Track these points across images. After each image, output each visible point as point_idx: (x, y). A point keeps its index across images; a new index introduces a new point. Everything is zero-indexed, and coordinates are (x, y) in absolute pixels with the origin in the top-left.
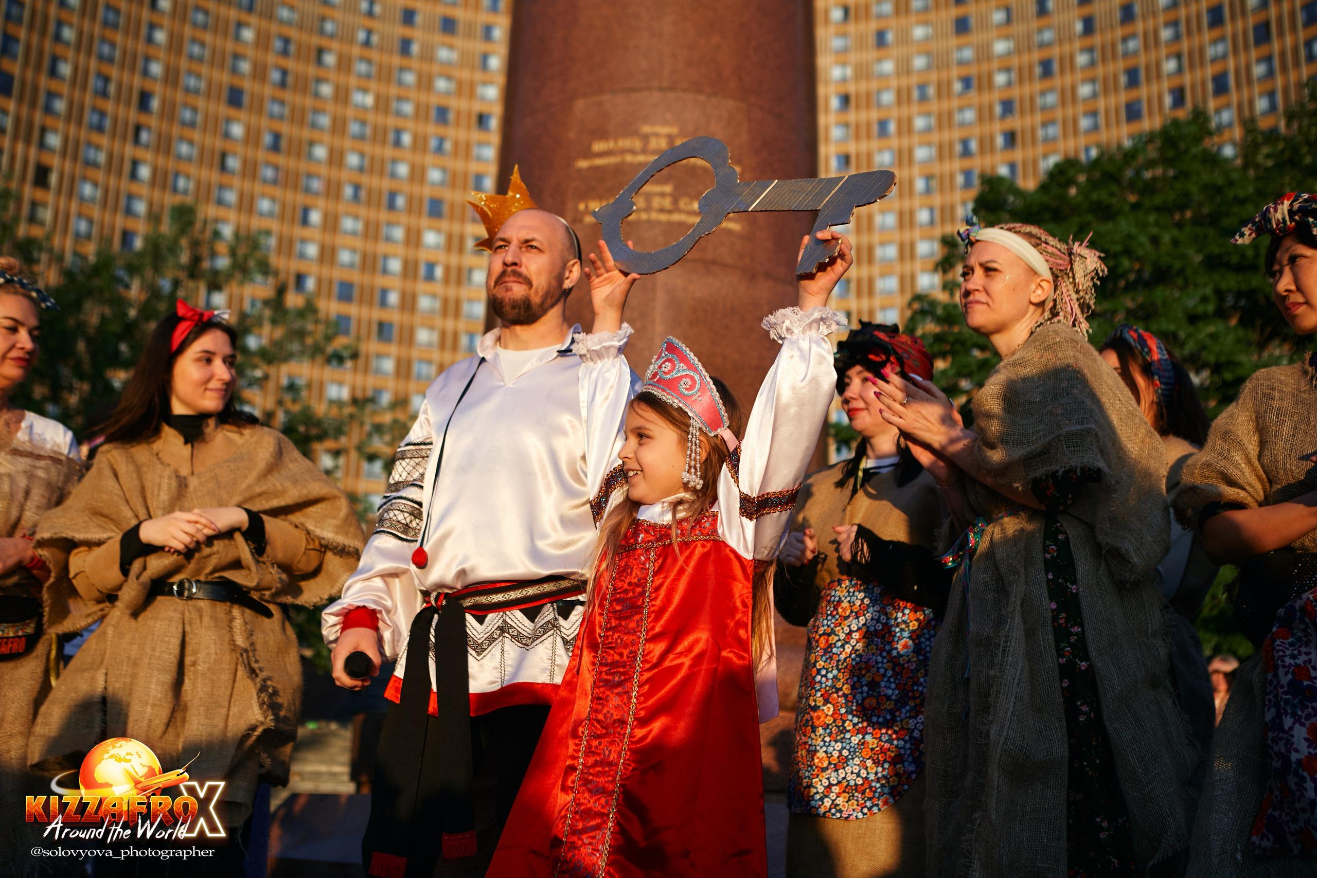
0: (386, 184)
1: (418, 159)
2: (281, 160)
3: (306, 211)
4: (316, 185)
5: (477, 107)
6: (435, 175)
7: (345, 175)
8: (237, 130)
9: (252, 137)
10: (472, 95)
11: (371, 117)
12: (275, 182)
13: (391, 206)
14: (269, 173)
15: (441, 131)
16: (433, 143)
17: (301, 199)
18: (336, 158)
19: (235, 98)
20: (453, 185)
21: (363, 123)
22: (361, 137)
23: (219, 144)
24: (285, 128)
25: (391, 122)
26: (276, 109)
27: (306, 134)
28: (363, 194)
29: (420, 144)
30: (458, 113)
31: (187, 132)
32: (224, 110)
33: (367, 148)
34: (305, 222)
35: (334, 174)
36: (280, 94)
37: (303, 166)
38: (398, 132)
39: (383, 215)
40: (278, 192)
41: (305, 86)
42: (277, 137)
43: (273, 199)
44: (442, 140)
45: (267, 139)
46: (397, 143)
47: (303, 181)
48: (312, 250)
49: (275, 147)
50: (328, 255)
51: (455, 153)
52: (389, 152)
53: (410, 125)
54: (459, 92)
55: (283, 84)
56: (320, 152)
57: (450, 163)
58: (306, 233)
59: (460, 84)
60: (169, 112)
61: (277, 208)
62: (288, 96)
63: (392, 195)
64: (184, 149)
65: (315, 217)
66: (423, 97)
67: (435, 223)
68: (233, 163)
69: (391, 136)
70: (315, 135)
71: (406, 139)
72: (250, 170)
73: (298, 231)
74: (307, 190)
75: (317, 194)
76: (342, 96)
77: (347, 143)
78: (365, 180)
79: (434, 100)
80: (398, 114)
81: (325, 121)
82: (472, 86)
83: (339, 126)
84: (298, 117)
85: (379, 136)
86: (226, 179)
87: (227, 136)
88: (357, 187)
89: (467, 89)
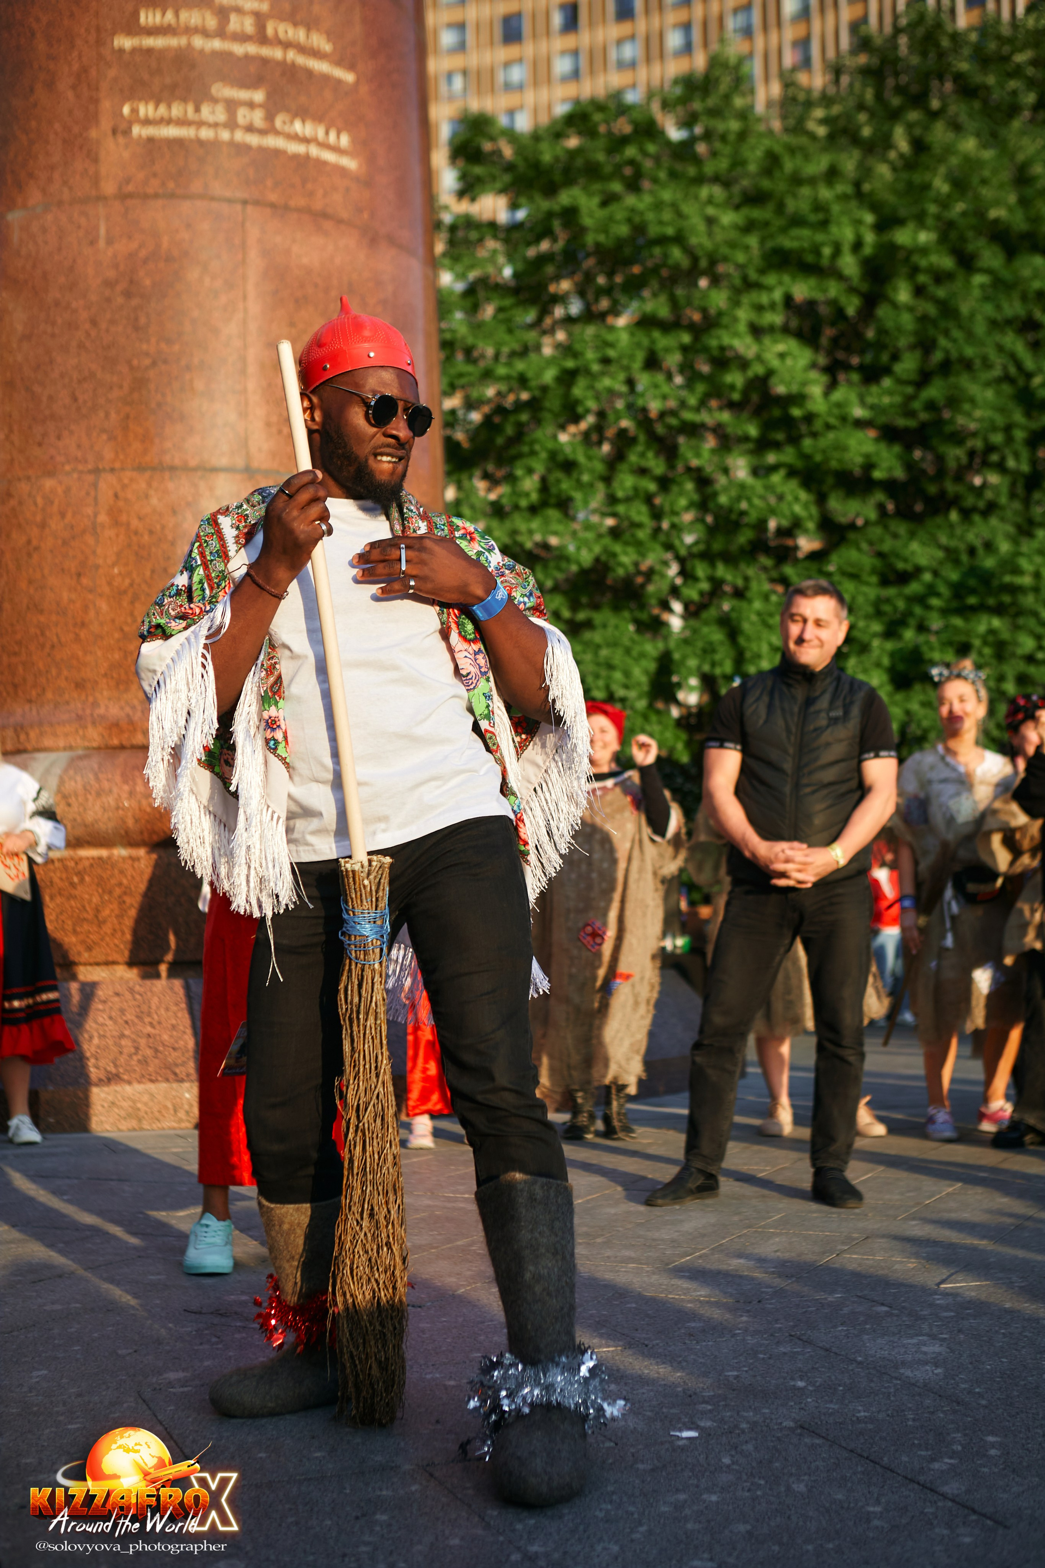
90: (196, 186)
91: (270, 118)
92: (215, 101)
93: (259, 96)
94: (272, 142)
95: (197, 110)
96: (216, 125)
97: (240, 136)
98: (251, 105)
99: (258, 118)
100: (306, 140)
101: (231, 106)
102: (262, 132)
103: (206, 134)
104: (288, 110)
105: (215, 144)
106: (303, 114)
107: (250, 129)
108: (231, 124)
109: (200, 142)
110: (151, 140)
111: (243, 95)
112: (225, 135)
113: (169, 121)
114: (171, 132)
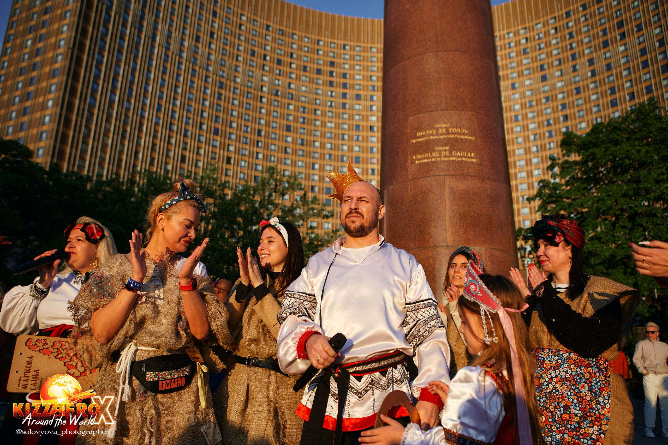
0: (340, 153)
1: (350, 144)
2: (304, 148)
3: (314, 164)
4: (316, 155)
5: (370, 124)
6: (356, 149)
7: (326, 151)
8: (290, 139)
9: (294, 141)
10: (368, 120)
11: (333, 131)
12: (303, 155)
13: (342, 161)
14: (301, 153)
15: (358, 133)
16: (355, 138)
17: (312, 161)
18: (323, 146)
19: (288, 129)
20: (363, 152)
21: (331, 133)
22: (331, 138)
23: (284, 144)
24: (305, 137)
25: (340, 132)
26: (302, 131)
27: (312, 139)
28: (332, 157)
29: (351, 138)
30: (363, 126)
31: (273, 142)
32: (285, 133)
33: (333, 141)
34: (313, 168)
35: (322, 151)
36: (303, 126)
37: (312, 149)
38: (343, 135)
39: (340, 164)
40: (304, 159)
41: (311, 122)
42: (303, 140)
43: (303, 162)
44: (358, 136)
45: (300, 141)
46: (343, 139)
47: (312, 154)
48: (316, 178)
49: (302, 144)
50: (322, 179)
51: (363, 141)
52: (340, 142)
53: (347, 132)
54: (363, 120)
55: (304, 123)
56: (317, 144)
57: (361, 144)
58: (314, 172)
59: (363, 116)
60: (267, 136)
61: (304, 165)
62: (305, 126)
63: (342, 157)
64: (273, 147)
65: (317, 166)
66: (351, 122)
67: (357, 165)
68: (289, 150)
69: (341, 137)
70: (315, 139)
71: (346, 137)
72: (295, 152)
73: (311, 172)
74: (314, 157)
75: (317, 158)
76: (324, 124)
77: (326, 140)
78: (333, 152)
79: (355, 123)
80: (343, 129)
81: (318, 133)
82: (367, 117)
83: (323, 135)
84: (309, 133)
85: (337, 137)
86: (287, 156)
87: (286, 141)
88: (330, 155)
89: (366, 118)
90: (431, 174)
91: (451, 153)
92: (436, 151)
93: (447, 148)
94: (451, 159)
95: (431, 154)
96: (436, 157)
97: (442, 159)
98: (445, 151)
99: (447, 154)
100: (461, 157)
101: (440, 152)
102: (448, 157)
103: (433, 160)
104: (455, 150)
105: (436, 162)
106: (460, 150)
107: (445, 157)
108: (440, 156)
109: (432, 162)
110: (420, 163)
111: (443, 148)
112: (439, 159)
113: (424, 158)
114: (425, 161)
